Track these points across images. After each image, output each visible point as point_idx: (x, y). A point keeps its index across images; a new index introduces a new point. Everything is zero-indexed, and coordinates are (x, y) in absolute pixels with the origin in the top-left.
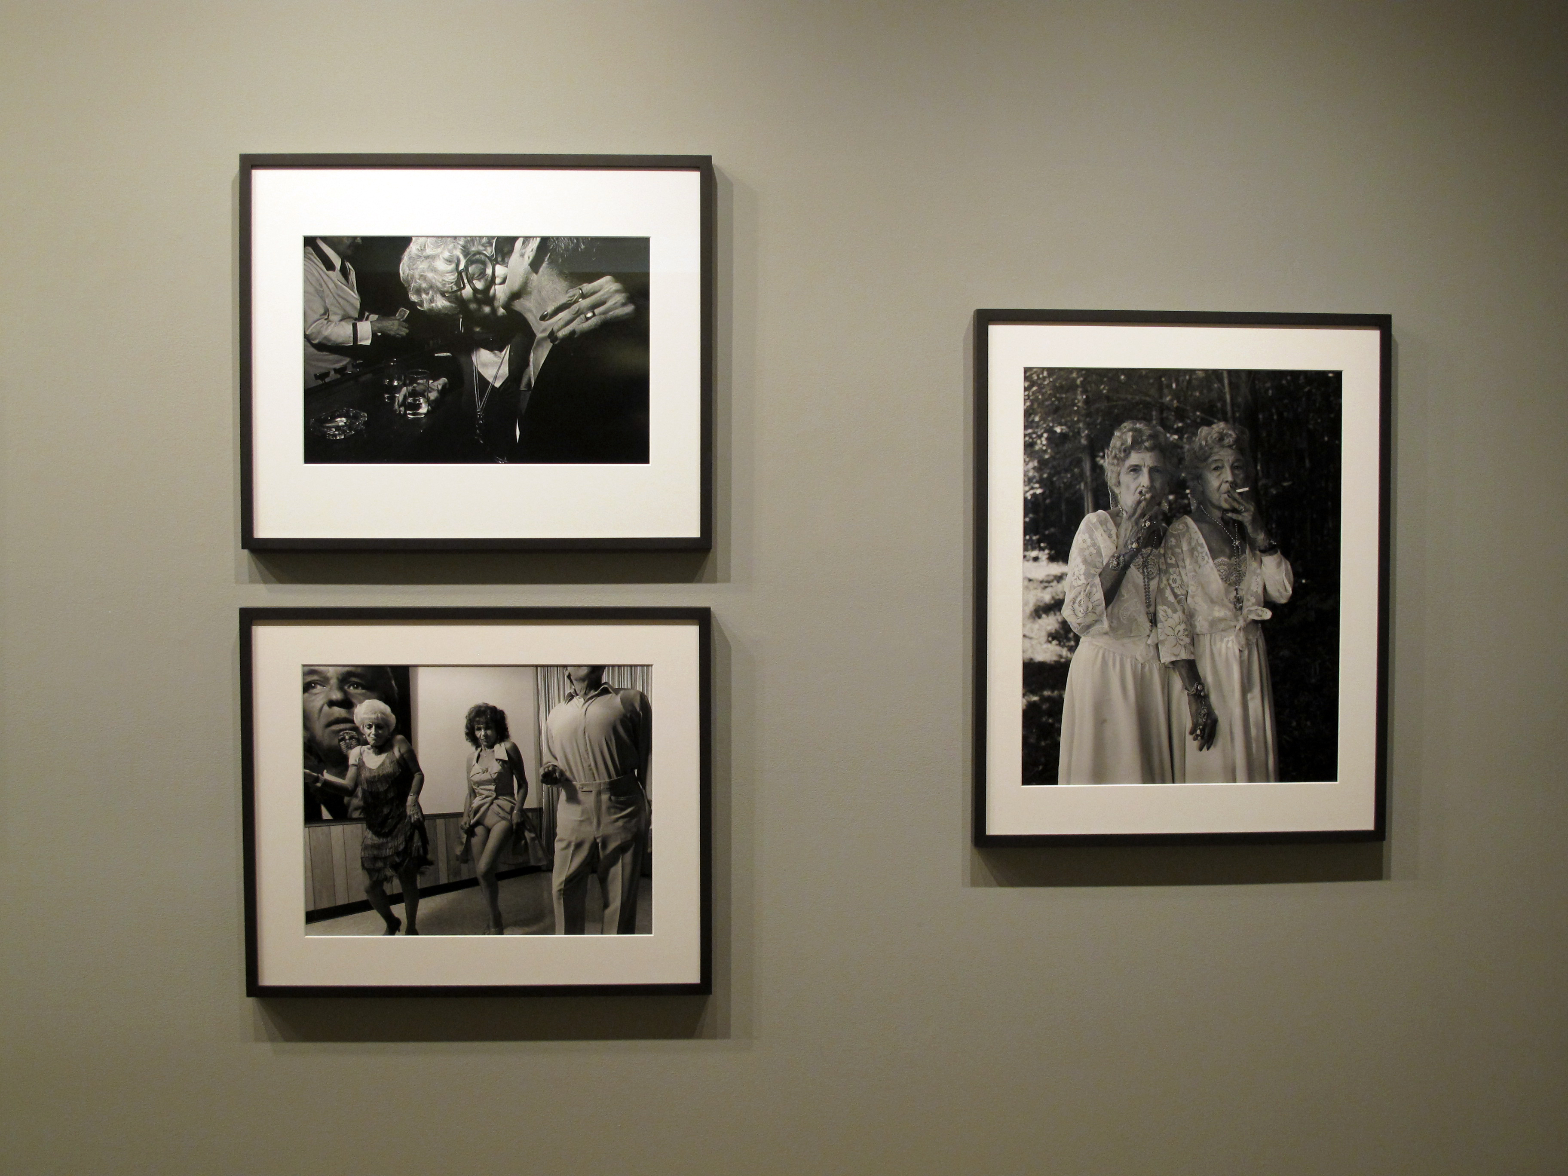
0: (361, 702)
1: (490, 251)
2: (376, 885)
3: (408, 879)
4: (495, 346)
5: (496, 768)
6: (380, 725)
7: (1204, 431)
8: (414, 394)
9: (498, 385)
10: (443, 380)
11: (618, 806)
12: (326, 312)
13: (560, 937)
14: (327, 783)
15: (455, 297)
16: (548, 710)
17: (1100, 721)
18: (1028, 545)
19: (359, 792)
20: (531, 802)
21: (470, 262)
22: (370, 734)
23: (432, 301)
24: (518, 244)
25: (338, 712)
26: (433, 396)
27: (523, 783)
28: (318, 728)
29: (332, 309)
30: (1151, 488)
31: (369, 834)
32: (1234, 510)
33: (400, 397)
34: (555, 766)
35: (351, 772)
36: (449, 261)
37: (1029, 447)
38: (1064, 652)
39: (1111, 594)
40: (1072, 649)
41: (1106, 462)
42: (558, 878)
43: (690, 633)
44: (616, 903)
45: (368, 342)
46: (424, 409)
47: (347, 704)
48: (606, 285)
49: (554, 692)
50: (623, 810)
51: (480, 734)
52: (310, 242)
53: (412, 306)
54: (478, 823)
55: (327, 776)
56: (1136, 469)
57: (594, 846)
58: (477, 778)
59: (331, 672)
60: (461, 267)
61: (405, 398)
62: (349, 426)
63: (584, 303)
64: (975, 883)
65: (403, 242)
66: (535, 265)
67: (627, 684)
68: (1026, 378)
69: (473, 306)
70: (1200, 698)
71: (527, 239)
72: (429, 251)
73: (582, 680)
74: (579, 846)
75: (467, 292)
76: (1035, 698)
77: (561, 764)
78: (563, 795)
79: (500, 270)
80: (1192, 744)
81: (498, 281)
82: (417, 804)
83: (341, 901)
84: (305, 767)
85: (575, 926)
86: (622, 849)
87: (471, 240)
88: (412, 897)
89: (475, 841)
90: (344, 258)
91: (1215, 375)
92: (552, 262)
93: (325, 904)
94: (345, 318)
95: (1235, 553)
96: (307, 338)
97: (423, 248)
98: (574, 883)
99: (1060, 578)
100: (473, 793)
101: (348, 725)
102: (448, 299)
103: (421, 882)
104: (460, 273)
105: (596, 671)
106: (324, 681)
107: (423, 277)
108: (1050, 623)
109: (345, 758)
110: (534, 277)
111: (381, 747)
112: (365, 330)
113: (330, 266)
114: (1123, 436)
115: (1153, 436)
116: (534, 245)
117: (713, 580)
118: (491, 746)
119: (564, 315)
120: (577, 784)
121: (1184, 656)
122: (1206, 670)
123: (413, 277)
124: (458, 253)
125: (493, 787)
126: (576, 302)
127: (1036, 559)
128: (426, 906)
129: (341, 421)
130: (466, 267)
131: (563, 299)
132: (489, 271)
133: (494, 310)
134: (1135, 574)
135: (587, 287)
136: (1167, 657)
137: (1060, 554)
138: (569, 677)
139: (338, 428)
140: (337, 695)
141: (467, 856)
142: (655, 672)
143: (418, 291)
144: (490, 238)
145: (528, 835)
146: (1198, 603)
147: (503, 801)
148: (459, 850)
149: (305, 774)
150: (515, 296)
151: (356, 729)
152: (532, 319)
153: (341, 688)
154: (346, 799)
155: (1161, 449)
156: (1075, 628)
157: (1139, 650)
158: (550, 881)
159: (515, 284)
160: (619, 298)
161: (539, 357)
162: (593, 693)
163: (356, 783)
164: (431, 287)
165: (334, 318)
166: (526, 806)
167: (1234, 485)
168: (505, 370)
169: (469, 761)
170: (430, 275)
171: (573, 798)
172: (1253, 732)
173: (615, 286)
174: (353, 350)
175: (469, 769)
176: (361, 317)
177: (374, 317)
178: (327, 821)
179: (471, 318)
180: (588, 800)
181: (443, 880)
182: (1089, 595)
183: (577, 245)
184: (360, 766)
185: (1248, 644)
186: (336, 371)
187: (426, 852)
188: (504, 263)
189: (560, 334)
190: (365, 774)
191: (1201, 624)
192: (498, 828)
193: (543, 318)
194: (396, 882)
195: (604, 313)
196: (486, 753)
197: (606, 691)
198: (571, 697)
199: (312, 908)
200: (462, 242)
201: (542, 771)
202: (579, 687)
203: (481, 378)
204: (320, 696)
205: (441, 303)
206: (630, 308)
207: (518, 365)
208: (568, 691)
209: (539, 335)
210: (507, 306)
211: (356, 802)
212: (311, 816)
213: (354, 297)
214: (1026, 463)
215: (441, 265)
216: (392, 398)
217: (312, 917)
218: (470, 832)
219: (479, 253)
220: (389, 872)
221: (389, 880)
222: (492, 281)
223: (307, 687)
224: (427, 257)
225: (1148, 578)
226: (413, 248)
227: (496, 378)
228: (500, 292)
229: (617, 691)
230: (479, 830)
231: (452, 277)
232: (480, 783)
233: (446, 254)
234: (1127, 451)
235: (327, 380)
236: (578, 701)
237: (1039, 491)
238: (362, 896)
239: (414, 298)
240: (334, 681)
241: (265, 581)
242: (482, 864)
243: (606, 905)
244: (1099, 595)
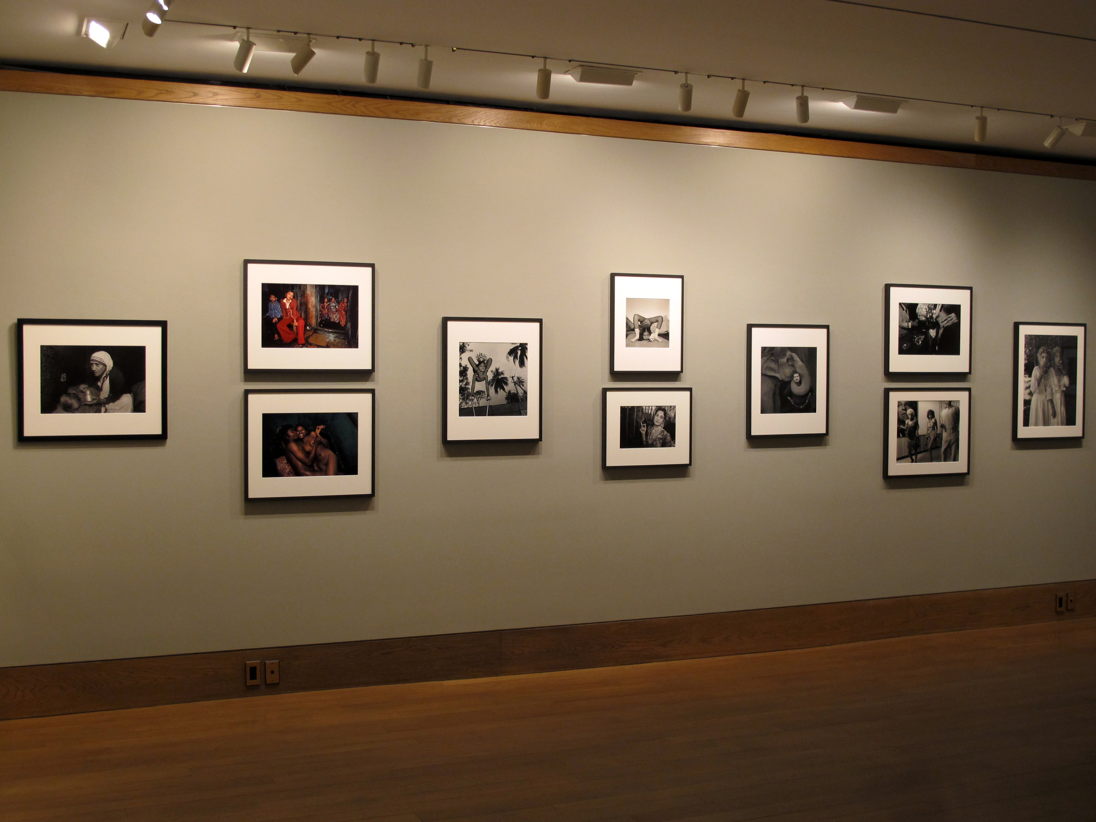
0: (908, 409)
1: (933, 307)
2: (910, 452)
3: (916, 450)
4: (933, 329)
5: (932, 424)
6: (912, 415)
7: (1055, 349)
8: (919, 339)
9: (934, 337)
10: (924, 336)
11: (954, 432)
12: (903, 320)
13: (943, 463)
14: (902, 428)
15: (926, 317)
16: (942, 411)
17: (1037, 412)
18: (1025, 374)
19: (907, 430)
20: (938, 432)
21: (929, 309)
22: (910, 416)
23: (922, 318)
24: (938, 306)
25: (904, 412)
26: (922, 340)
27: (937, 428)
28: (900, 416)
29: (904, 319)
30: (1046, 361)
31: (909, 440)
32: (1060, 366)
33: (916, 340)
34: (943, 424)
35: (906, 425)
36: (925, 309)
37: (1025, 352)
38: (1031, 397)
39: (1039, 384)
40: (1032, 397)
41: (1038, 355)
42: (943, 449)
43: (967, 393)
44: (953, 455)
45: (910, 327)
46: (920, 343)
47: (906, 410)
48: (953, 315)
49: (943, 407)
50: (954, 433)
51: (930, 416)
52: (900, 304)
53: (918, 319)
54: (929, 437)
55: (902, 427)
56: (1043, 357)
57: (949, 441)
58: (928, 427)
59: (903, 402)
60: (927, 310)
61: (917, 340)
62: (906, 346)
63: (949, 319)
64: (1012, 450)
65: (917, 304)
66: (941, 310)
67: (955, 405)
68: (1025, 337)
69: (929, 319)
70: (1053, 407)
71: (939, 304)
72: (922, 307)
73: (948, 404)
74: (947, 442)
75: (928, 316)
76: (1025, 408)
77: (944, 423)
78: (944, 430)
79: (934, 311)
80: (1052, 417)
81: (934, 314)
82: (918, 433)
83: (903, 455)
84: (898, 424)
85: (945, 460)
86: (954, 443)
87: (929, 304)
88: (916, 454)
89: (928, 441)
90: (906, 308)
91: (1056, 336)
92: (944, 310)
93: (900, 456)
94: (906, 321)
95: (1060, 375)
96: (899, 326)
97: (920, 306)
98: (946, 450)
99: (1030, 381)
100: (928, 430)
101: (906, 415)
102: (925, 318)
103: (918, 451)
104: (927, 312)
105: (950, 402)
106: (902, 405)
107: (920, 313)
108: (1028, 391)
109: (905, 422)
110: (940, 313)
111: (912, 420)
112: (910, 324)
113: (904, 310)
114: (1041, 350)
115: (1046, 350)
116: (940, 306)
117: (968, 382)
118: (931, 419)
119: (946, 322)
120: (947, 427)
121: (1051, 398)
122: (1054, 401)
123: (919, 313)
124: (927, 307)
125: (931, 429)
126: (948, 319)
127: (1026, 377)
128: (919, 456)
129: (905, 345)
130: (928, 311)
131: (945, 318)
132: (932, 312)
133: (933, 320)
134: (1043, 380)
135: (950, 315)
136: (1048, 399)
137: (1030, 376)
138: (945, 403)
139: (905, 347)
140: (904, 408)
141: (927, 445)
142: (961, 402)
143: (920, 316)
144: (933, 304)
145: (938, 439)
146: (1053, 386)
147: (933, 432)
148: (925, 443)
149: (898, 426)
150: (937, 317)
151: (907, 416)
152: (940, 323)
153: (905, 406)
154: (905, 432)
155: (1048, 353)
156: (1032, 392)
157: (1043, 397)
158: (941, 449)
159: (937, 314)
160: (955, 318)
161: (941, 331)
162: (950, 407)
163: (907, 427)
164: (922, 315)
165: (904, 321)
166: (937, 433)
167: (1060, 361)
168: (935, 334)
169: (928, 422)
170: (922, 312)
171: (946, 431)
172: (1062, 415)
173: (954, 315)
174: (907, 329)
175: (927, 424)
176: (909, 322)
177: (911, 321)
178: (901, 437)
179: (929, 322)
180: (948, 431)
181: (922, 450)
182: (1035, 385)
183: (948, 306)
184: (908, 424)
185: (1061, 395)
186: (905, 334)
187: (919, 443)
188: (935, 310)
189: (945, 326)
190: (909, 426)
191: (1054, 391)
192: (932, 438)
193: (942, 322)
194: (914, 450)
195: (953, 321)
196: (930, 421)
197: (952, 407)
198: (946, 408)
199: (898, 457)
200: (927, 305)
201: (940, 425)
202: (947, 405)
203: (931, 336)
204: (901, 408)
205: (924, 319)
206: (957, 321)
207: (937, 333)
208: (945, 406)
209: (941, 326)
210: (936, 319)
211: (907, 432)
212: (898, 436)
213: (908, 316)
214: (1025, 355)
215: (924, 310)
216: (915, 340)
217: (898, 459)
218: (927, 439)
219: (931, 307)
220: (912, 448)
221: (912, 450)
222: (933, 314)
223: (898, 406)
224: (921, 308)
225: (1045, 381)
226: (919, 306)
227: (933, 336)
228: (934, 316)
229: (954, 406)
230: (929, 439)
231: (925, 313)
232: (930, 428)
233: (925, 308)
234: (1042, 353)
235: (903, 336)
236: (947, 409)
237: (1027, 362)
238: (907, 454)
239: (919, 317)
240: (903, 404)
241: (887, 382)
242: (929, 446)
243: (951, 455)
244: (1037, 385)
